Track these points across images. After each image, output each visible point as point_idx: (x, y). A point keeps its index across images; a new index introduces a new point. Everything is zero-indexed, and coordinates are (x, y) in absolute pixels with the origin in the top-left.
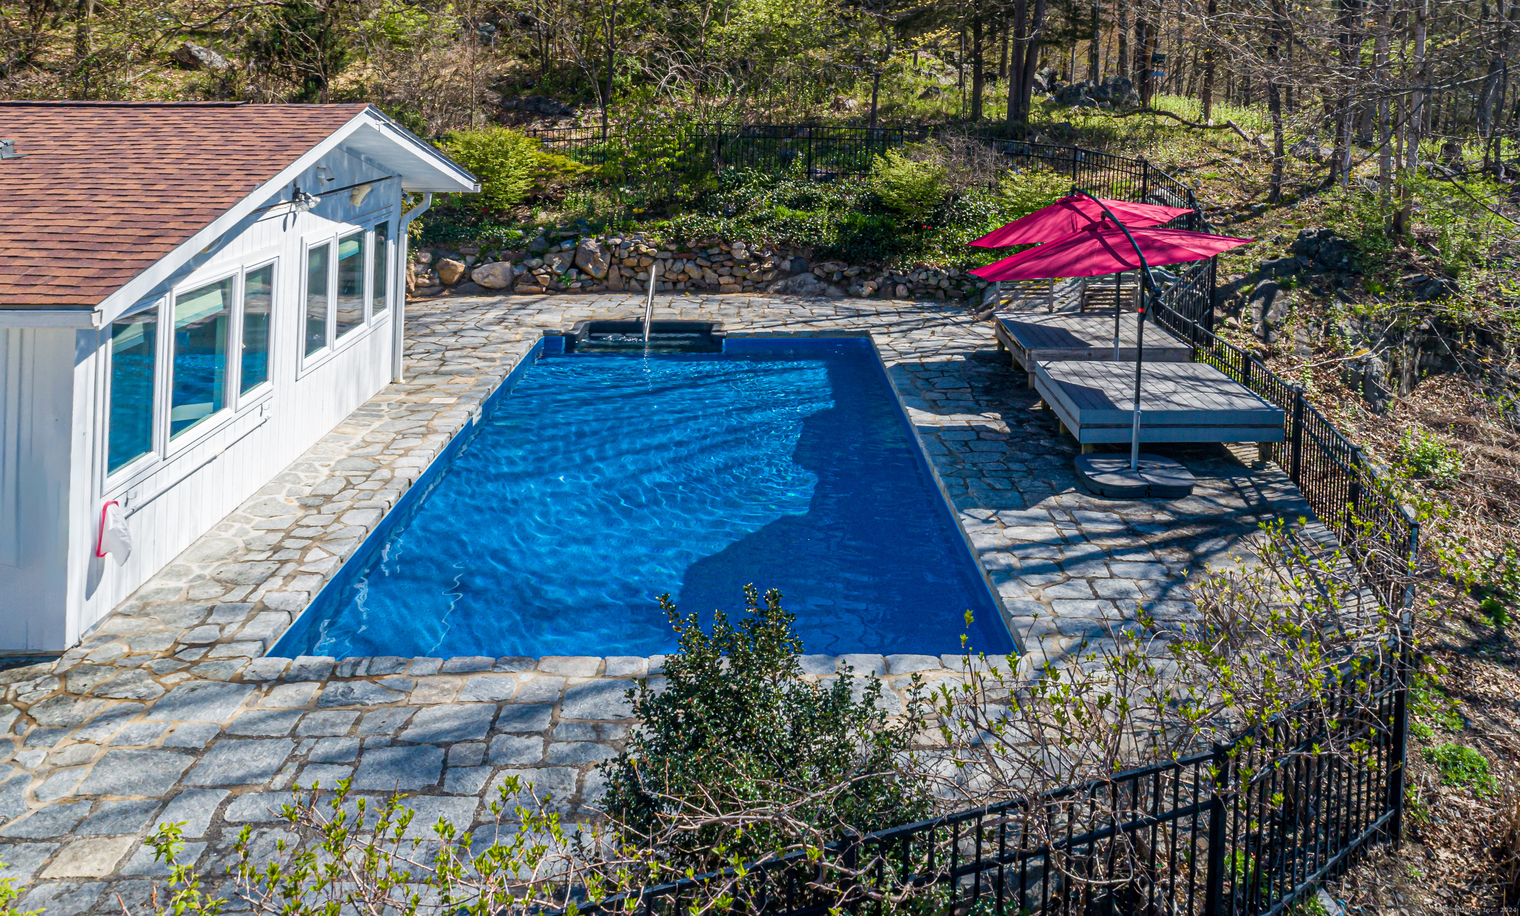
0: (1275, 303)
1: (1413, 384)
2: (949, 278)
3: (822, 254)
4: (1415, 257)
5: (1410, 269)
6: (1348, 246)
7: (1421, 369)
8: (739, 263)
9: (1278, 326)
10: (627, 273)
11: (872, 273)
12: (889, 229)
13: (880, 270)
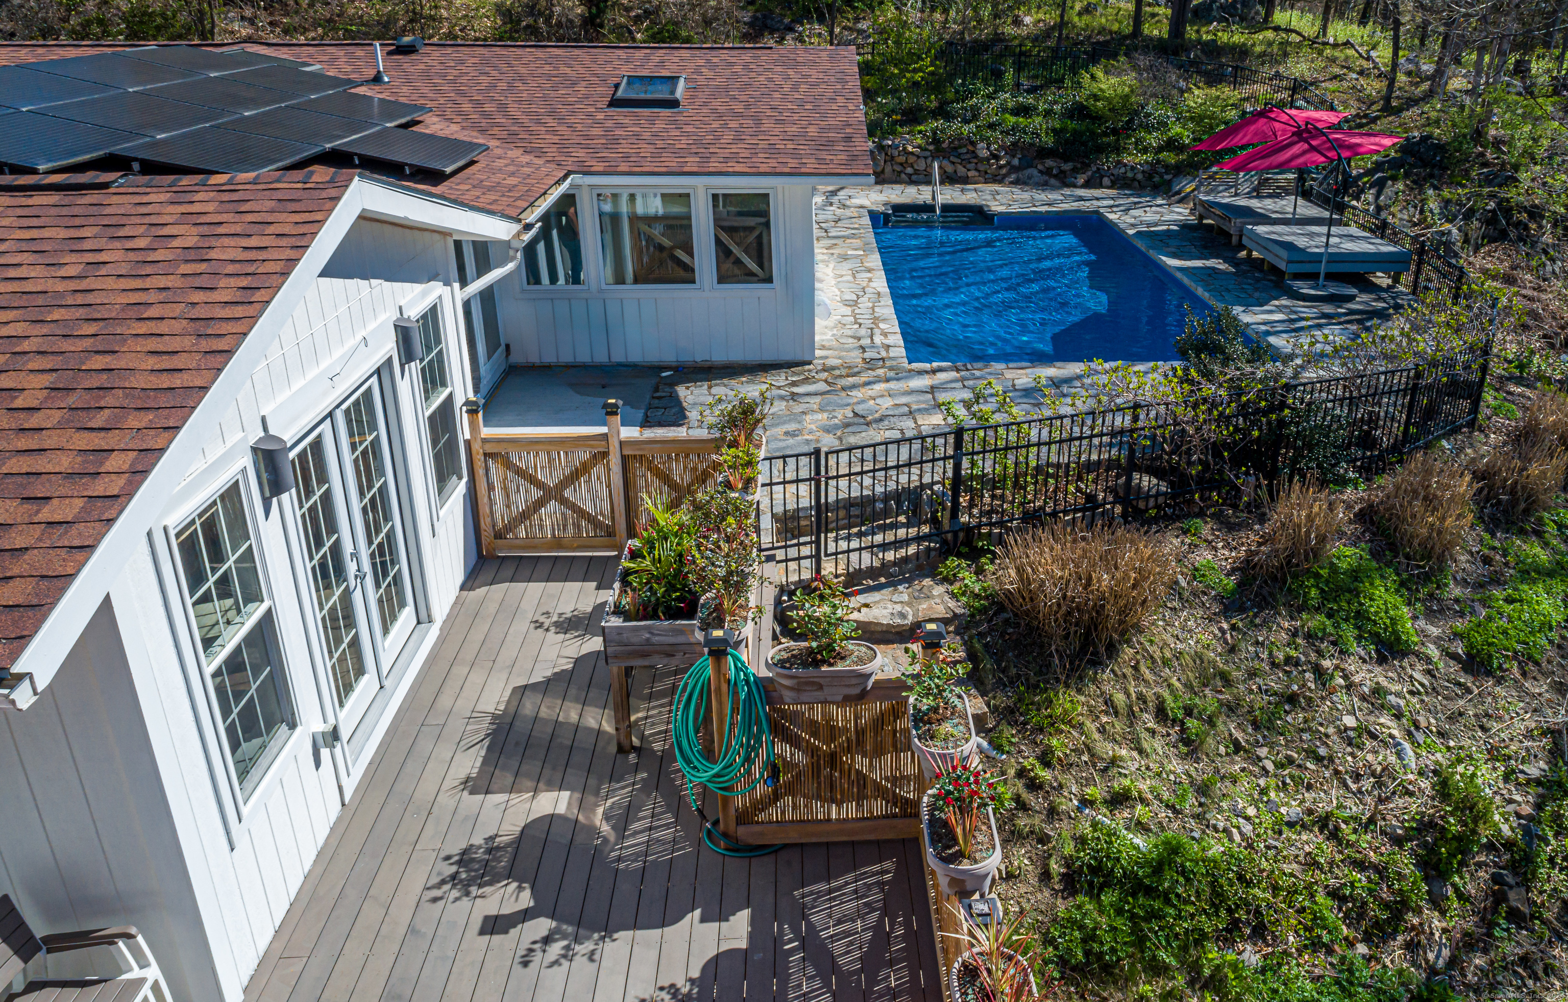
0: (1385, 190)
1: (1476, 250)
2: (1143, 172)
3: (1043, 153)
4: (1488, 155)
5: (1485, 164)
6: (1441, 148)
7: (1483, 239)
8: (982, 160)
9: (1388, 207)
10: (898, 168)
11: (1082, 168)
12: (1093, 133)
13: (1089, 165)
